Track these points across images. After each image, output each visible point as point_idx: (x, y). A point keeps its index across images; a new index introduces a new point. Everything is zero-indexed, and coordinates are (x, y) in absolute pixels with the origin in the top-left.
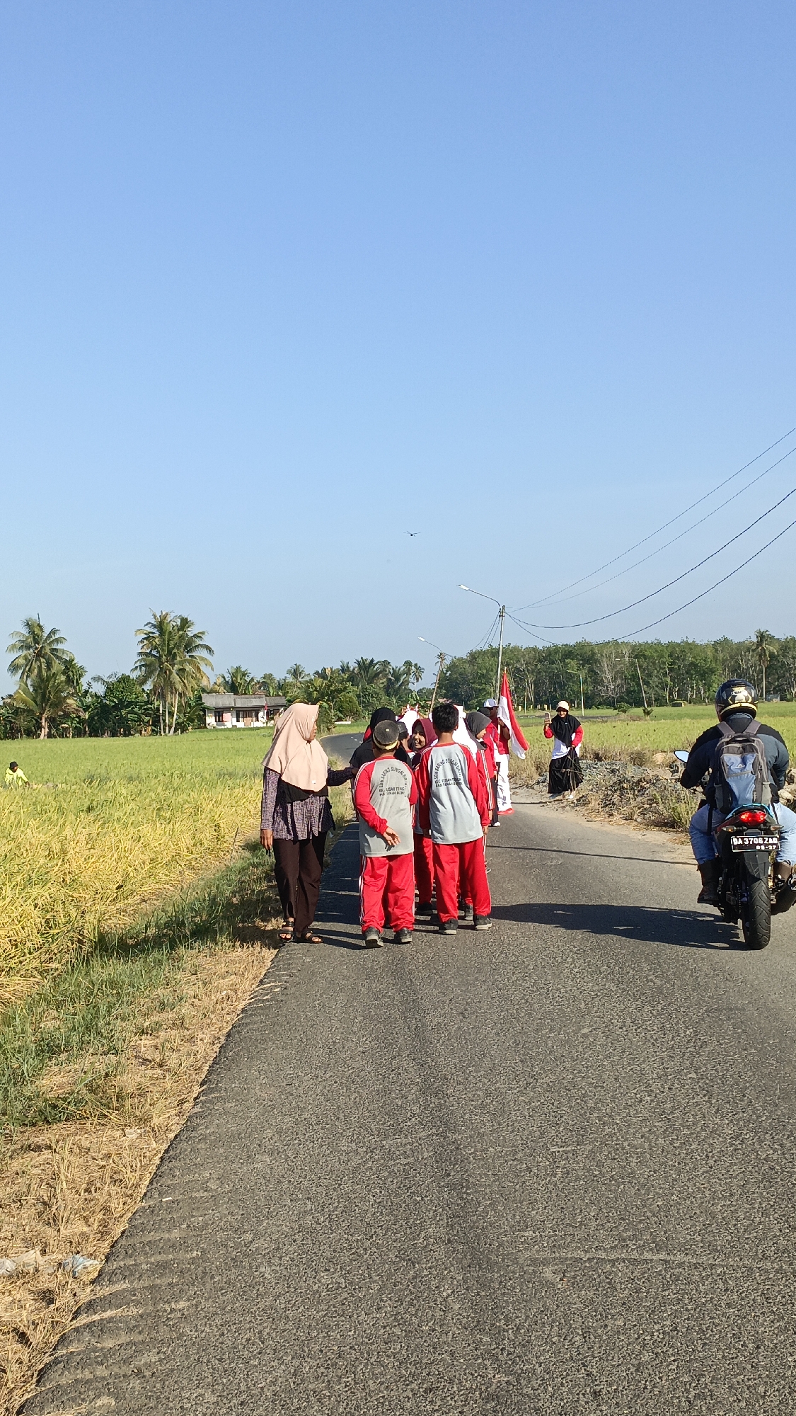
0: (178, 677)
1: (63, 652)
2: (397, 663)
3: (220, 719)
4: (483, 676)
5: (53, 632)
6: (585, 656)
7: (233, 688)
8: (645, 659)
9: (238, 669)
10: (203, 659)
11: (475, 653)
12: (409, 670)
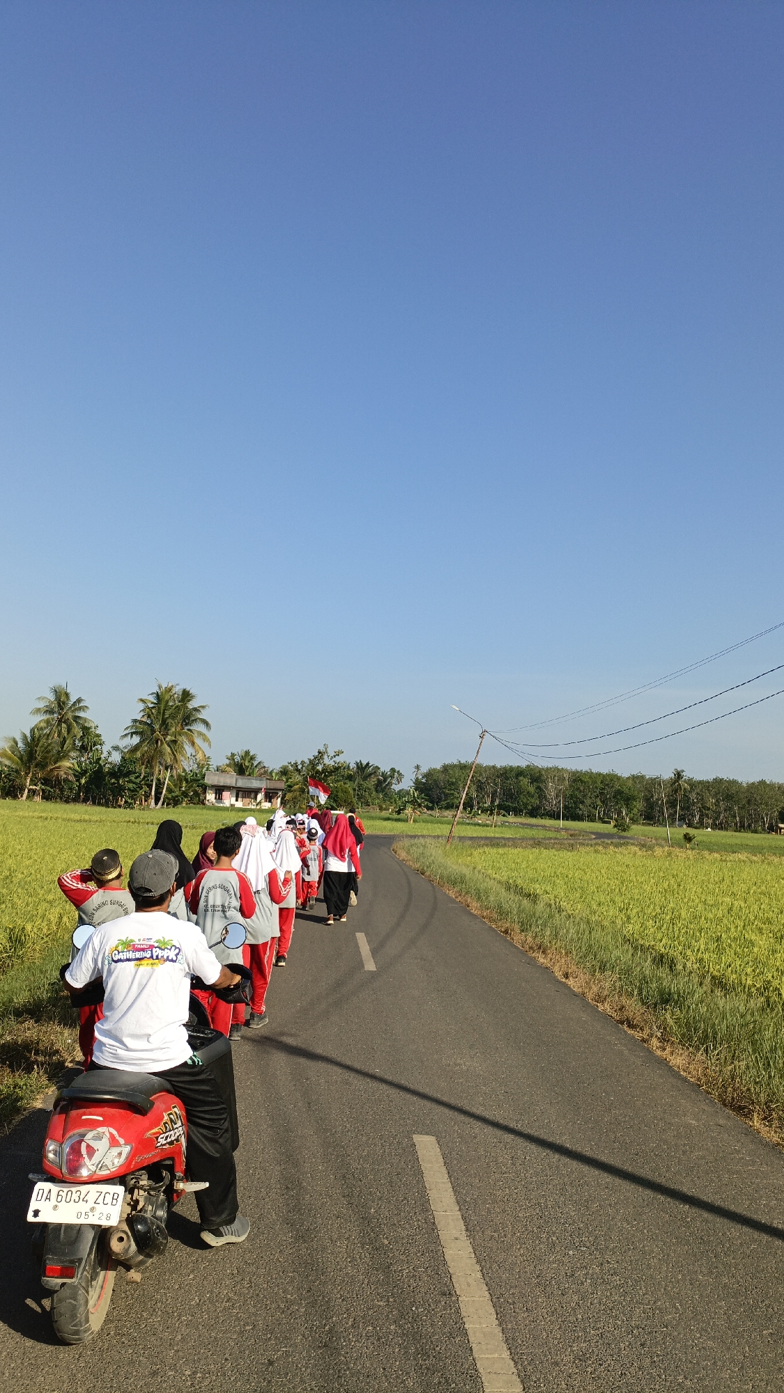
0: (169, 749)
1: (85, 720)
2: (385, 768)
3: (219, 797)
4: (453, 784)
5: (79, 700)
6: (536, 776)
7: (241, 770)
8: (582, 783)
9: (247, 753)
10: (200, 734)
11: (448, 765)
12: (394, 774)
